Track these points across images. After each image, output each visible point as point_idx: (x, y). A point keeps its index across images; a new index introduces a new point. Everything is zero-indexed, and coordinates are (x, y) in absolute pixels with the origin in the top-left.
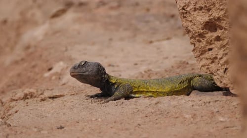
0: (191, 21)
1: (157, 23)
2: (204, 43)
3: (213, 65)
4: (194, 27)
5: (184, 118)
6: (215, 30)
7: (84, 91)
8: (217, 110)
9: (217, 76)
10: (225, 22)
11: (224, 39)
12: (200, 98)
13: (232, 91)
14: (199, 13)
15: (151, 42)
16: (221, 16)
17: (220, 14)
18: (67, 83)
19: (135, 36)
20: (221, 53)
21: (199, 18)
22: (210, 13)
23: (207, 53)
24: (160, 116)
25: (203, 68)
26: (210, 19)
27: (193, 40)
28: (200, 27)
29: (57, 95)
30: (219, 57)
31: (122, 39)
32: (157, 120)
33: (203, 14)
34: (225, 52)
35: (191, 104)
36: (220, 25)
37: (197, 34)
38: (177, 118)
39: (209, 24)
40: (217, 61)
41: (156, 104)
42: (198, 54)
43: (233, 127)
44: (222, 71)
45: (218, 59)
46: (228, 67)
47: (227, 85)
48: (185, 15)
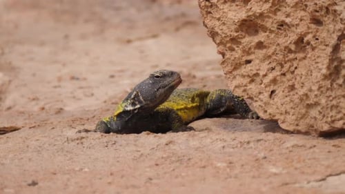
0: (219, 19)
1: (133, 11)
2: (239, 51)
3: (252, 86)
4: (224, 28)
5: (216, 167)
6: (256, 32)
7: (49, 122)
8: (262, 155)
9: (259, 103)
10: (271, 20)
11: (269, 47)
12: (233, 136)
13: (283, 126)
14: (231, 6)
15: (129, 41)
16: (266, 11)
17: (263, 9)
18: (14, 106)
19: (102, 31)
20: (265, 67)
21: (231, 15)
22: (248, 7)
23: (243, 67)
24: (178, 164)
25: (237, 89)
26: (248, 16)
27: (221, 47)
28: (233, 27)
29: (6, 126)
30: (261, 73)
31: (83, 37)
32: (174, 170)
33: (236, 8)
34: (271, 66)
35: (220, 144)
36: (262, 25)
37: (228, 39)
38: (204, 167)
39: (247, 23)
40: (258, 79)
41: (167, 144)
42: (229, 68)
43: (295, 183)
44: (267, 95)
45: (261, 77)
46: (275, 88)
47: (274, 116)
48: (209, 10)
